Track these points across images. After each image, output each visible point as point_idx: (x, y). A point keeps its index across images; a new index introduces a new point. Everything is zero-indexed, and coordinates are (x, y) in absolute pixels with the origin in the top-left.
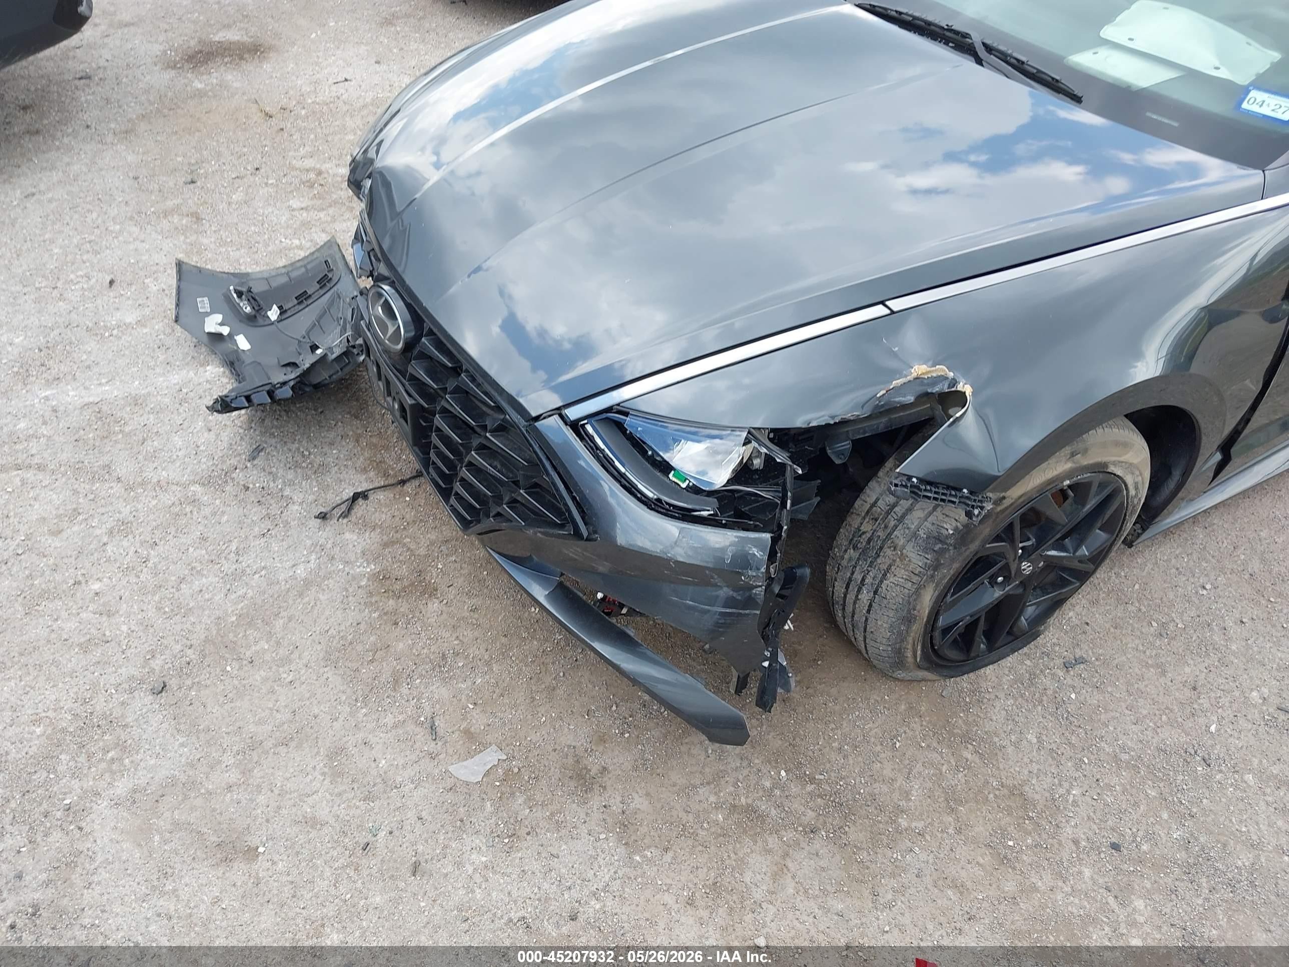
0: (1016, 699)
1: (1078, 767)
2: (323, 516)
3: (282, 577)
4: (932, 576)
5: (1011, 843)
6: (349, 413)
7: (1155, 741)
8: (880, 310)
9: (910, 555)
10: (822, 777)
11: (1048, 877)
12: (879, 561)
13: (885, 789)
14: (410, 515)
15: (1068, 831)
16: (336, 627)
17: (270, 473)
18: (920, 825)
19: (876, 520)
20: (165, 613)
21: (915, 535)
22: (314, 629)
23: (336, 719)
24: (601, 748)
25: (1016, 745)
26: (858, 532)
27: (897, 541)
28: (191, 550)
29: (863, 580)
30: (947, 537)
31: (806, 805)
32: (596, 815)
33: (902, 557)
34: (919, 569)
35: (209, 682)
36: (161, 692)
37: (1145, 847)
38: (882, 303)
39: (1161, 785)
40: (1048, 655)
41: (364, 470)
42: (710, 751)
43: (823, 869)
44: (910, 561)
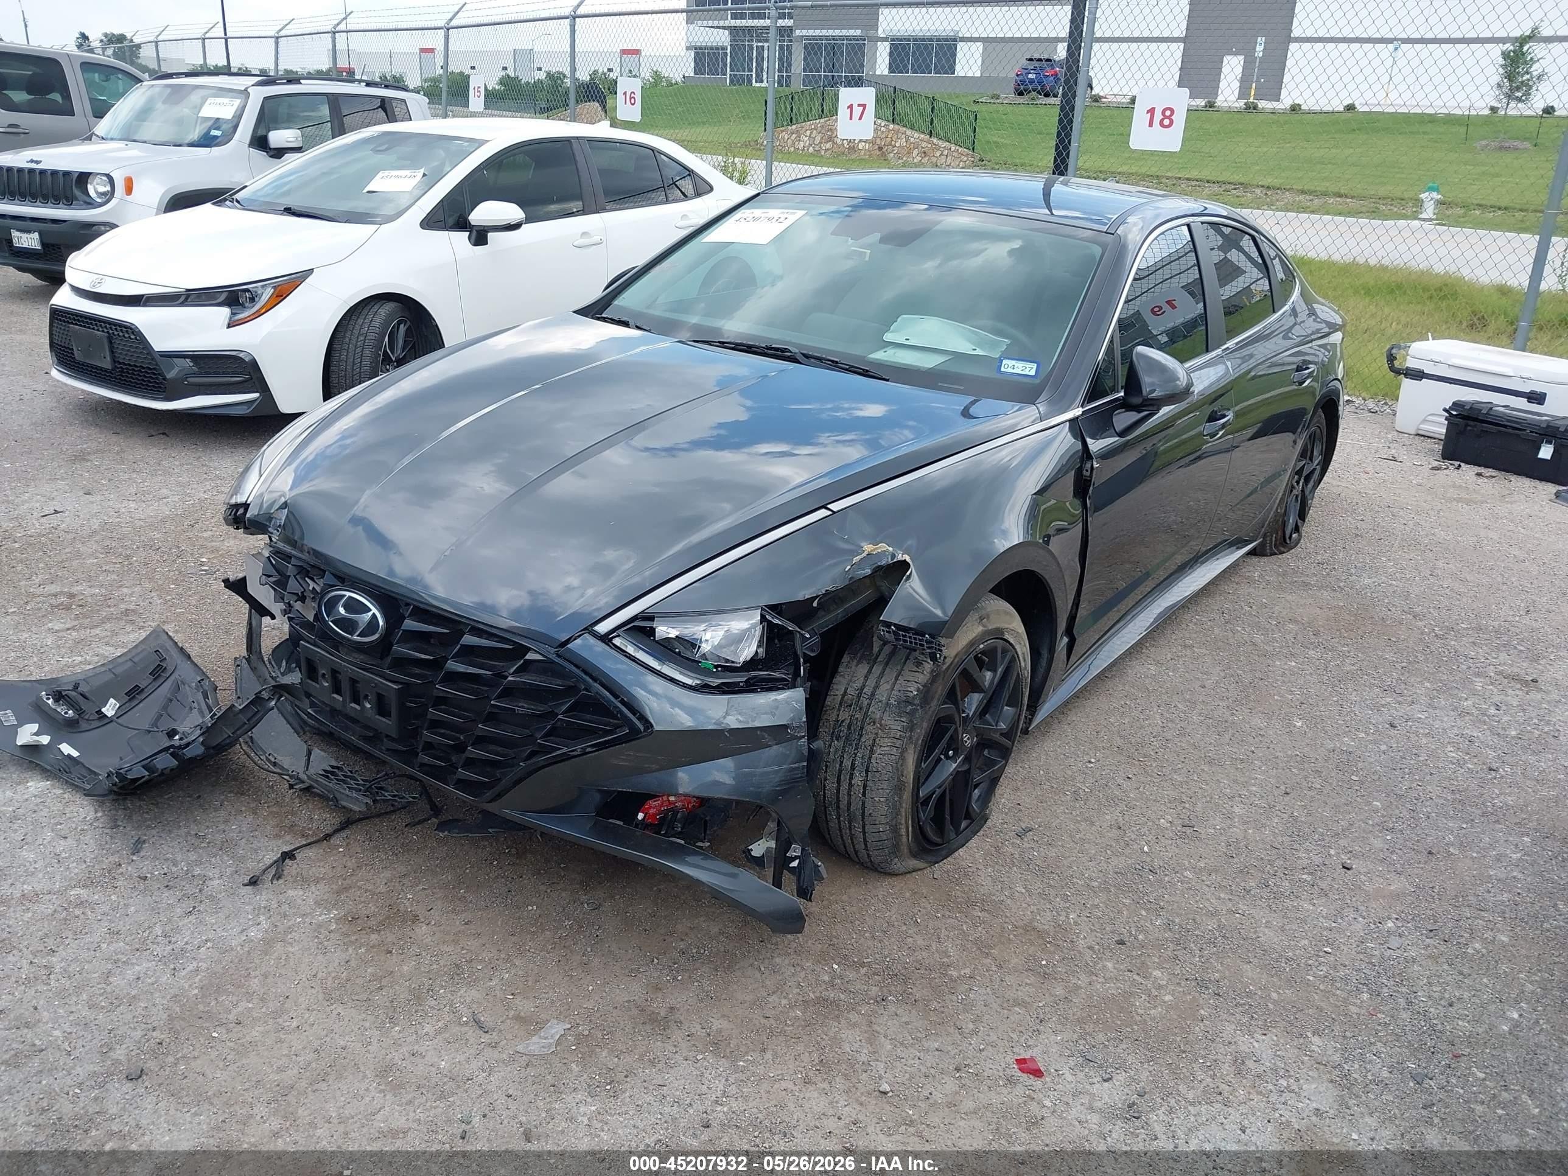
0: (994, 867)
1: (1065, 898)
2: (253, 882)
3: (234, 943)
4: (911, 738)
5: (1044, 962)
6: (231, 792)
7: (1110, 868)
8: (823, 513)
9: (889, 723)
10: (869, 960)
11: (1083, 976)
12: (863, 740)
13: (925, 954)
14: (351, 863)
15: (1081, 943)
16: (324, 970)
17: (167, 860)
18: (967, 971)
19: (851, 706)
20: (102, 1008)
21: (888, 704)
22: (299, 978)
23: (370, 1043)
24: (660, 995)
25: (1011, 897)
26: (838, 723)
27: (873, 716)
28: (104, 946)
29: (853, 764)
30: (914, 697)
31: (867, 983)
32: (684, 1045)
33: (882, 727)
34: (899, 733)
35: (196, 1054)
36: (140, 1077)
37: (1141, 937)
38: (824, 507)
39: (1130, 895)
40: (1001, 832)
41: (277, 836)
42: (763, 969)
43: (907, 1023)
44: (890, 728)
